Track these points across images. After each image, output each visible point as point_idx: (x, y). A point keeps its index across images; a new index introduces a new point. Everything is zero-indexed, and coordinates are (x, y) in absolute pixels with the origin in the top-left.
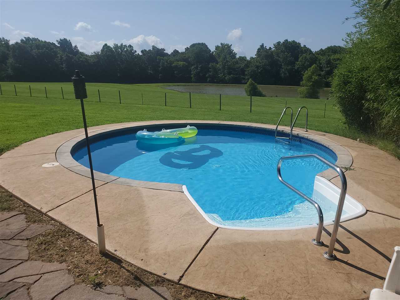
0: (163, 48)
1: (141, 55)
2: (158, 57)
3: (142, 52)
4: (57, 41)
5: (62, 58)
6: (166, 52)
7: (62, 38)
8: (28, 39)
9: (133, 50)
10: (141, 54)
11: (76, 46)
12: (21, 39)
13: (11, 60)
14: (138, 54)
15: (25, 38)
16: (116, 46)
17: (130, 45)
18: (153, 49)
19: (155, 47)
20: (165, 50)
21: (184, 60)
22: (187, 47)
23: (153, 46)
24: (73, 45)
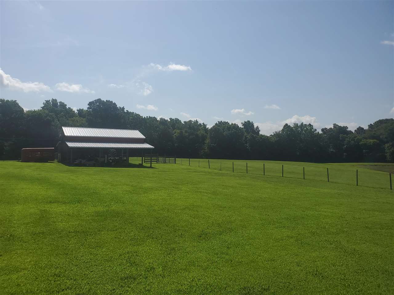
0: (345, 126)
1: (321, 134)
2: (341, 135)
3: (323, 130)
4: (242, 123)
5: (246, 138)
6: (349, 129)
7: (246, 121)
8: (221, 123)
9: (313, 128)
10: (321, 132)
11: (258, 127)
12: (216, 123)
13: (207, 141)
14: (318, 132)
15: (218, 122)
16: (296, 125)
17: (310, 124)
18: (334, 127)
19: (337, 125)
20: (348, 128)
21: (373, 138)
22: (371, 124)
23: (335, 125)
24: (255, 126)
